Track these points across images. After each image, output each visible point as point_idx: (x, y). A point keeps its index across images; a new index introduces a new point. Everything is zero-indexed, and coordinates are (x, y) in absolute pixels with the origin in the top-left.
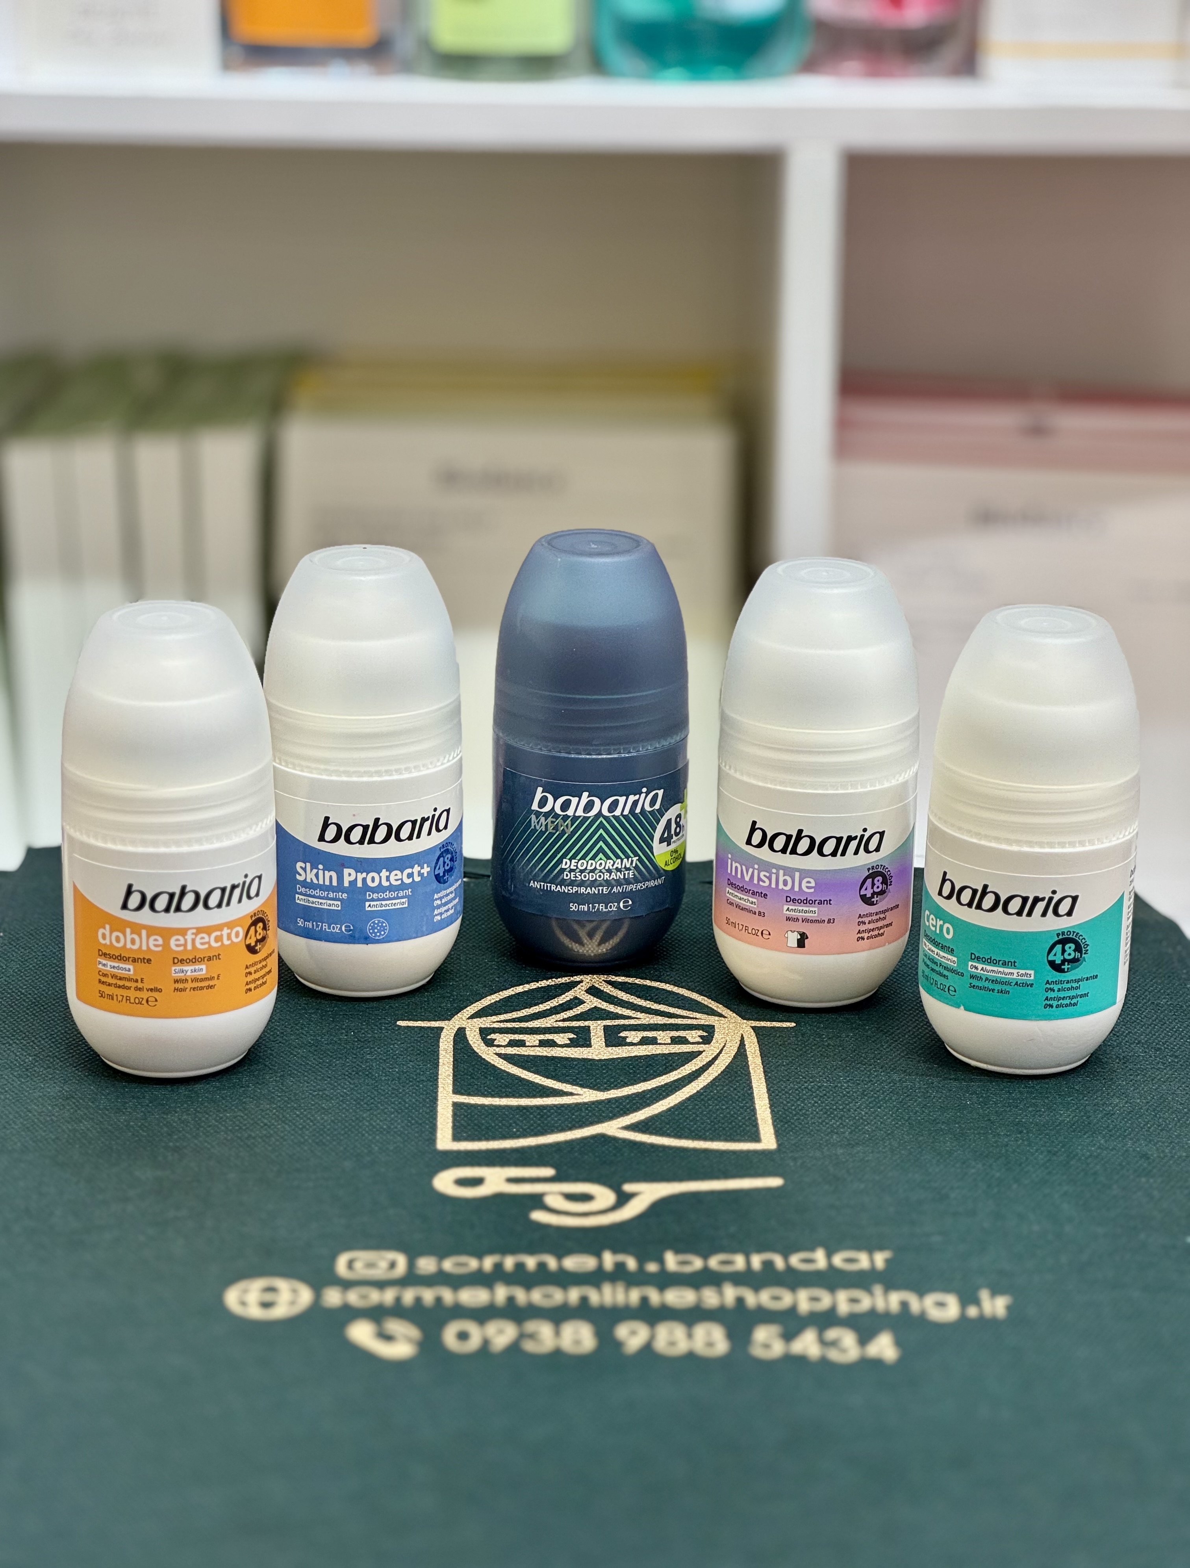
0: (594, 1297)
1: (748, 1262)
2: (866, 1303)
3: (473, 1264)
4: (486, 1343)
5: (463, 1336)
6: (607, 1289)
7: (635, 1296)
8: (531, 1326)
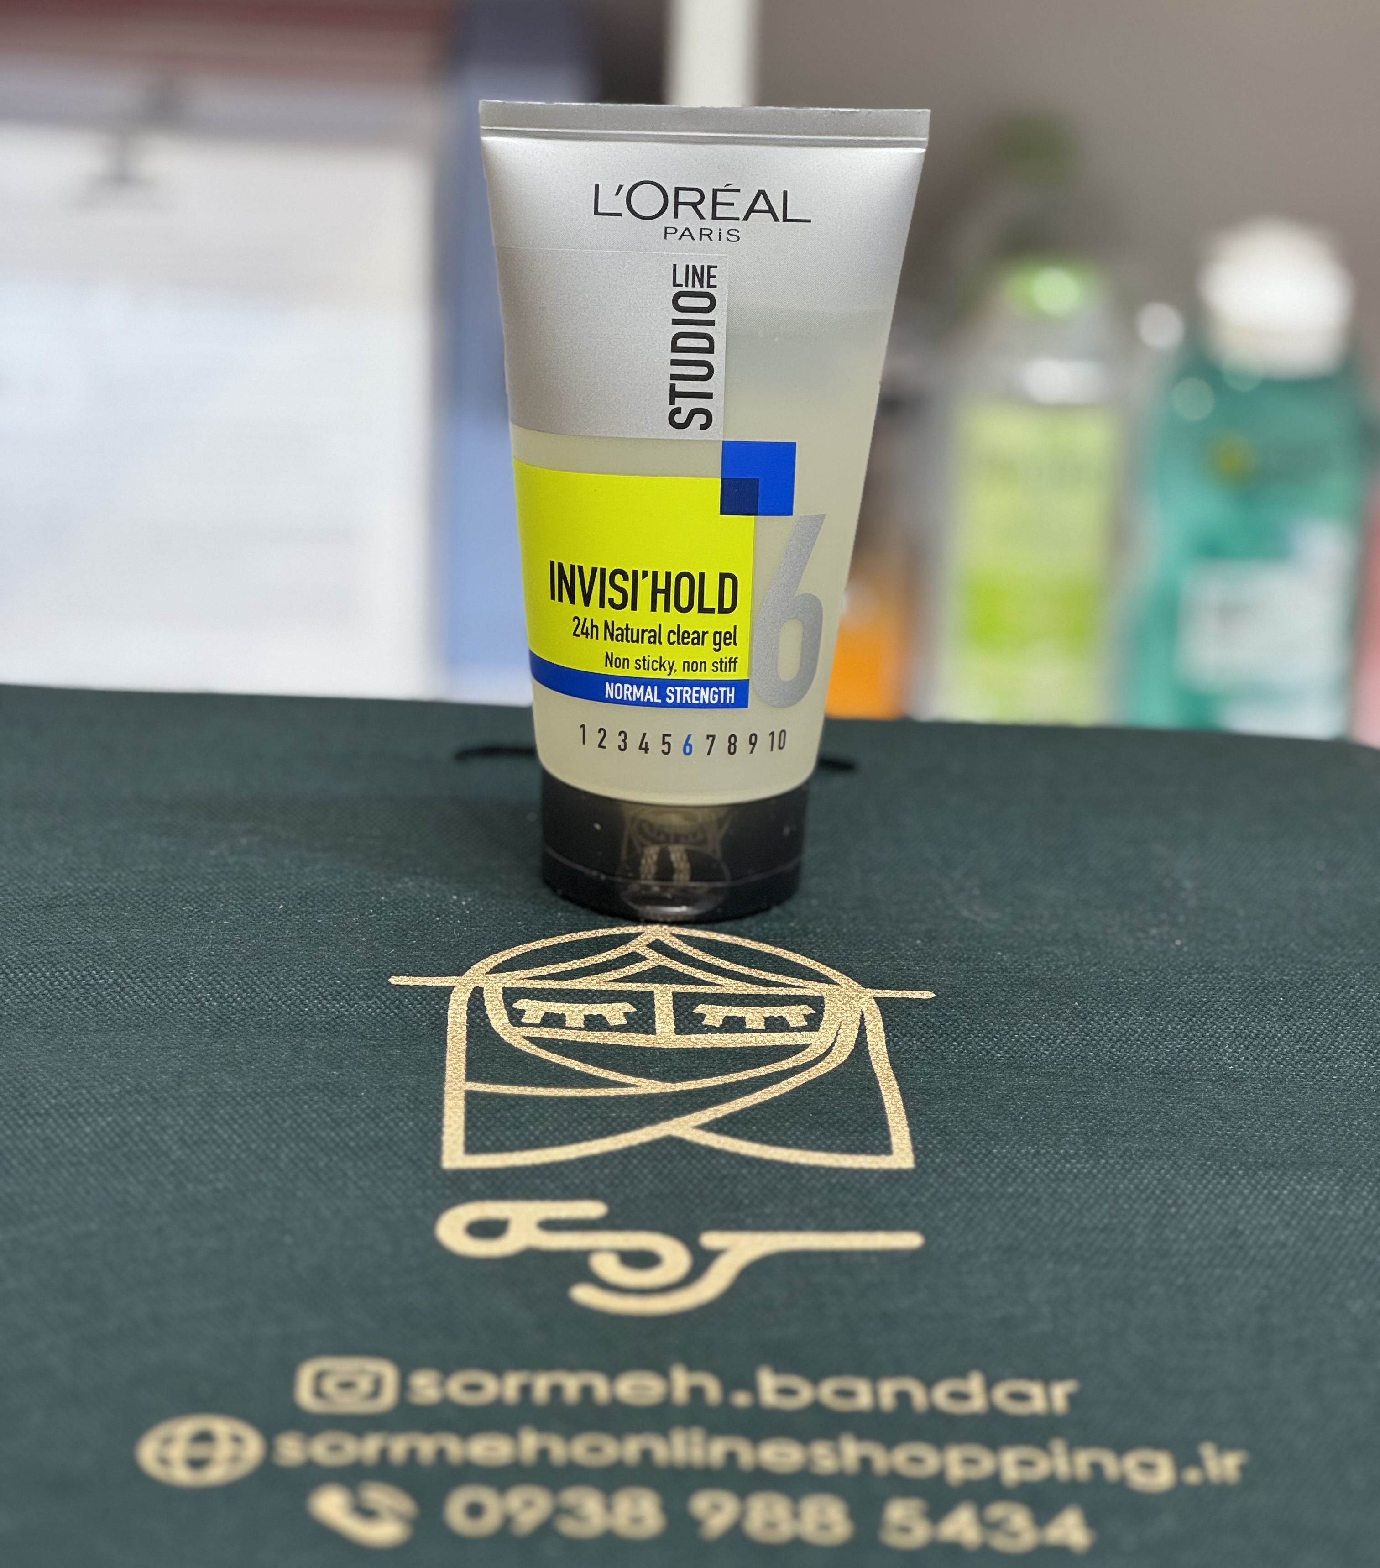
0: (660, 1451)
1: (875, 1394)
2: (1042, 1468)
3: (490, 1387)
4: (508, 1521)
5: (475, 1510)
6: (679, 1439)
7: (718, 1450)
8: (571, 1496)
